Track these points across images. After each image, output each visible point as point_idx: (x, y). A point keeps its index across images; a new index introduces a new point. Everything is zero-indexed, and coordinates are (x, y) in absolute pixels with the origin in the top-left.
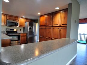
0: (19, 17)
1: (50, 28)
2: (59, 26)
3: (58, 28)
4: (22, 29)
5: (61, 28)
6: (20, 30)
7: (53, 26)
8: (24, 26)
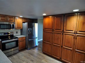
0: (15, 17)
1: (60, 34)
2: (75, 33)
3: (73, 35)
4: (19, 31)
5: (78, 36)
6: (17, 33)
7: (65, 31)
8: (22, 28)
